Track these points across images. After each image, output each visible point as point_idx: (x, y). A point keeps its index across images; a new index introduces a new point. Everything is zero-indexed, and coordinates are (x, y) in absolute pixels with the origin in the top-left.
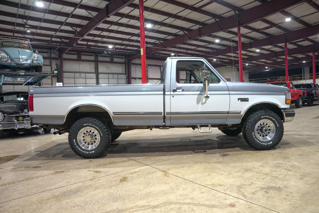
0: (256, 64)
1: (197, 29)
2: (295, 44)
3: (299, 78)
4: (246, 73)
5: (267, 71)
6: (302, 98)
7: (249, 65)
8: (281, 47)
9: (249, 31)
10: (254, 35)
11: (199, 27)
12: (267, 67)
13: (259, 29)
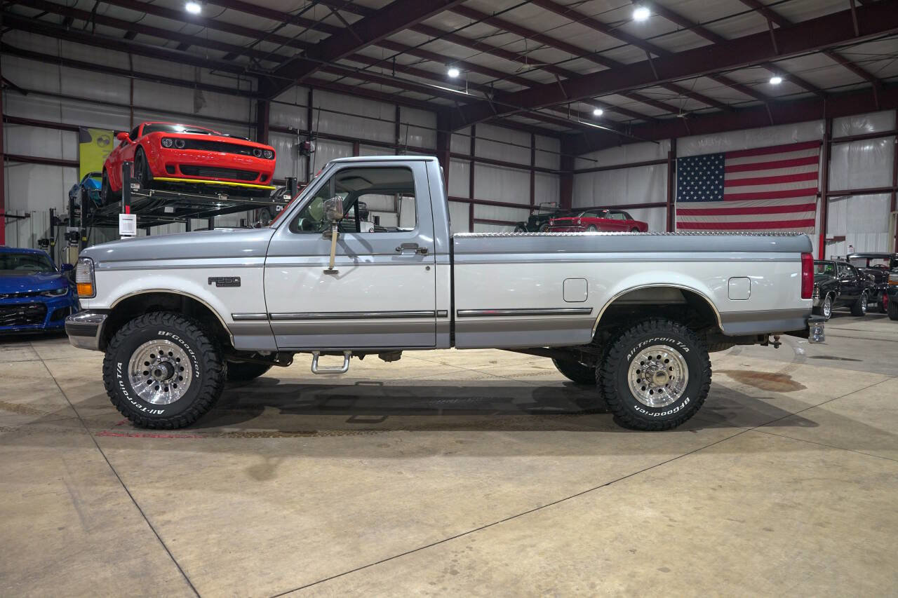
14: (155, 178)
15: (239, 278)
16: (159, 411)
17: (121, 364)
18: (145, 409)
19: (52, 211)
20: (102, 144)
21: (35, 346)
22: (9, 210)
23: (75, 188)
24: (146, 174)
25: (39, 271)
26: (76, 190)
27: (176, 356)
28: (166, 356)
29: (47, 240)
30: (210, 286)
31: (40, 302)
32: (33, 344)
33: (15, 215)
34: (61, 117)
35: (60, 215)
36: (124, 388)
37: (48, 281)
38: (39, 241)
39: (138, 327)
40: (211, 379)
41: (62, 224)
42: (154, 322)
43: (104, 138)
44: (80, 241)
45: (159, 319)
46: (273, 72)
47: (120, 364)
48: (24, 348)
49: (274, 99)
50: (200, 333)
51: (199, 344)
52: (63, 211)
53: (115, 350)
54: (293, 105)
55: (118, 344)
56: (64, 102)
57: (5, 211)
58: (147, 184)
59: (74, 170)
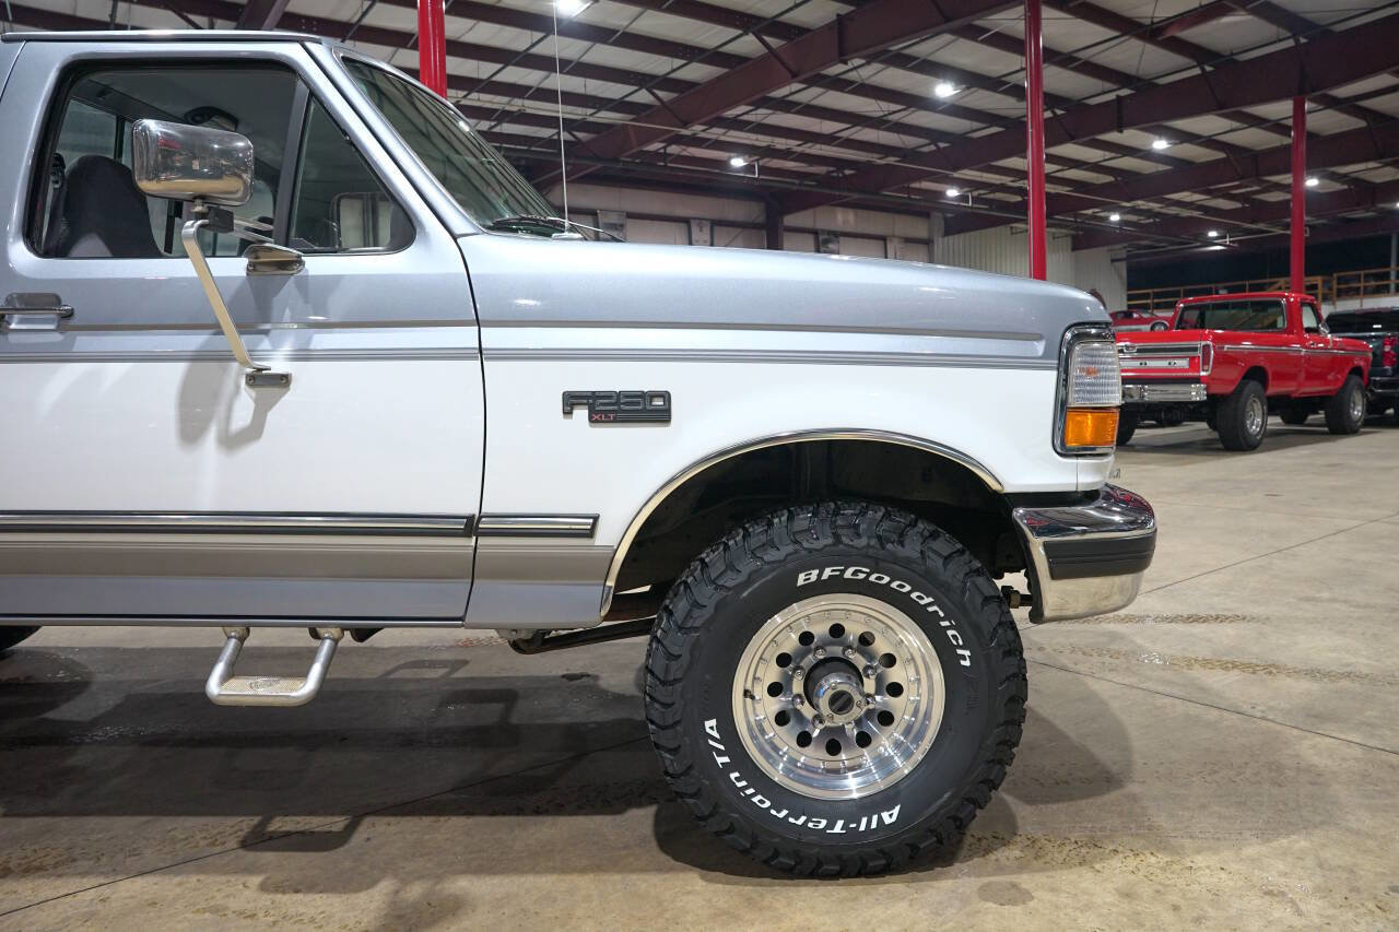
0: (1158, 214)
1: (829, 26)
2: (1349, 106)
3: (1373, 283)
4: (1113, 261)
5: (1217, 251)
6: (1368, 384)
7: (1123, 223)
8: (1277, 127)
9: (1098, 32)
10: (1133, 55)
11: (838, 15)
12: (1213, 234)
13: (1155, 20)
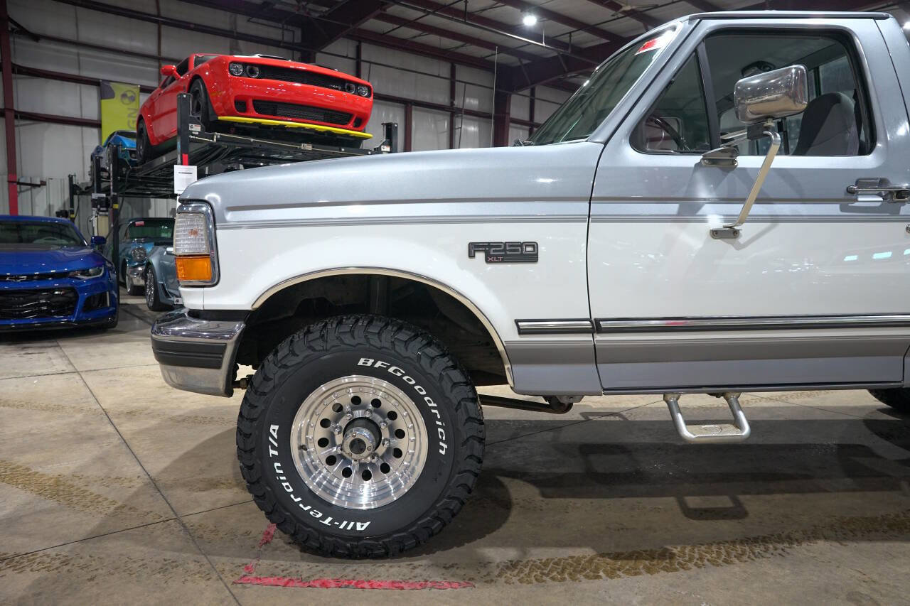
14: (220, 118)
15: (534, 245)
16: (359, 525)
17: (276, 427)
18: (330, 519)
19: (71, 178)
20: (126, 101)
21: (65, 346)
22: (22, 177)
23: (98, 150)
24: (206, 114)
25: (65, 245)
26: (99, 152)
27: (388, 406)
28: (365, 408)
29: (66, 212)
30: (472, 260)
31: (69, 285)
32: (61, 344)
33: (29, 182)
34: (79, 68)
35: (80, 183)
36: (283, 478)
37: (78, 258)
38: (57, 213)
39: (314, 350)
40: (471, 456)
41: (82, 193)
42: (347, 339)
43: (129, 94)
44: (110, 209)
45: (359, 333)
46: (326, 15)
47: (274, 428)
48: (49, 350)
49: (322, 50)
50: (445, 362)
51: (447, 385)
52: (84, 177)
53: (263, 398)
54: (343, 57)
55: (271, 384)
56: (83, 51)
57: (18, 177)
58: (211, 125)
59: (95, 131)
